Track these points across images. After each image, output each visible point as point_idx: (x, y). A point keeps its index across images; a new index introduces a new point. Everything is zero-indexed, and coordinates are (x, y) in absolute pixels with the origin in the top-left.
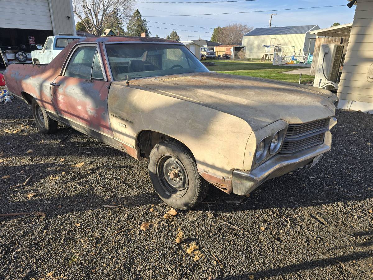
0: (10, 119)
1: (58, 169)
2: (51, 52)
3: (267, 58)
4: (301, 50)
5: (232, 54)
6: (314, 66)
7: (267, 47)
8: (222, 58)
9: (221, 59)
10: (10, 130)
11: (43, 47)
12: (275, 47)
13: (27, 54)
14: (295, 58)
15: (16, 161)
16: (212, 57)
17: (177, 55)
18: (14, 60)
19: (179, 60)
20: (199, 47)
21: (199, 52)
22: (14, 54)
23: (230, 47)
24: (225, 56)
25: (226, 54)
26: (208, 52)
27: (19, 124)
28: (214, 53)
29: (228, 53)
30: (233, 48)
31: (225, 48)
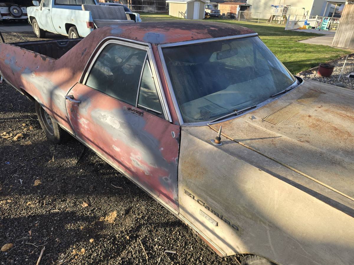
0: (8, 111)
1: (81, 228)
2: (49, 10)
3: (274, 19)
4: (308, 11)
5: (237, 13)
6: (338, 36)
7: (275, 7)
8: (227, 17)
9: (225, 18)
10: (9, 133)
11: (40, 3)
12: (284, 7)
13: (22, 8)
14: (308, 22)
15: (20, 205)
16: (217, 15)
17: (180, 12)
18: (8, 15)
19: (183, 17)
20: (203, 4)
21: (204, 10)
22: (8, 8)
23: (235, 5)
24: (229, 14)
25: (231, 13)
26: (213, 10)
27: (19, 121)
28: (218, 11)
29: (233, 12)
30: (238, 6)
31: (230, 6)
